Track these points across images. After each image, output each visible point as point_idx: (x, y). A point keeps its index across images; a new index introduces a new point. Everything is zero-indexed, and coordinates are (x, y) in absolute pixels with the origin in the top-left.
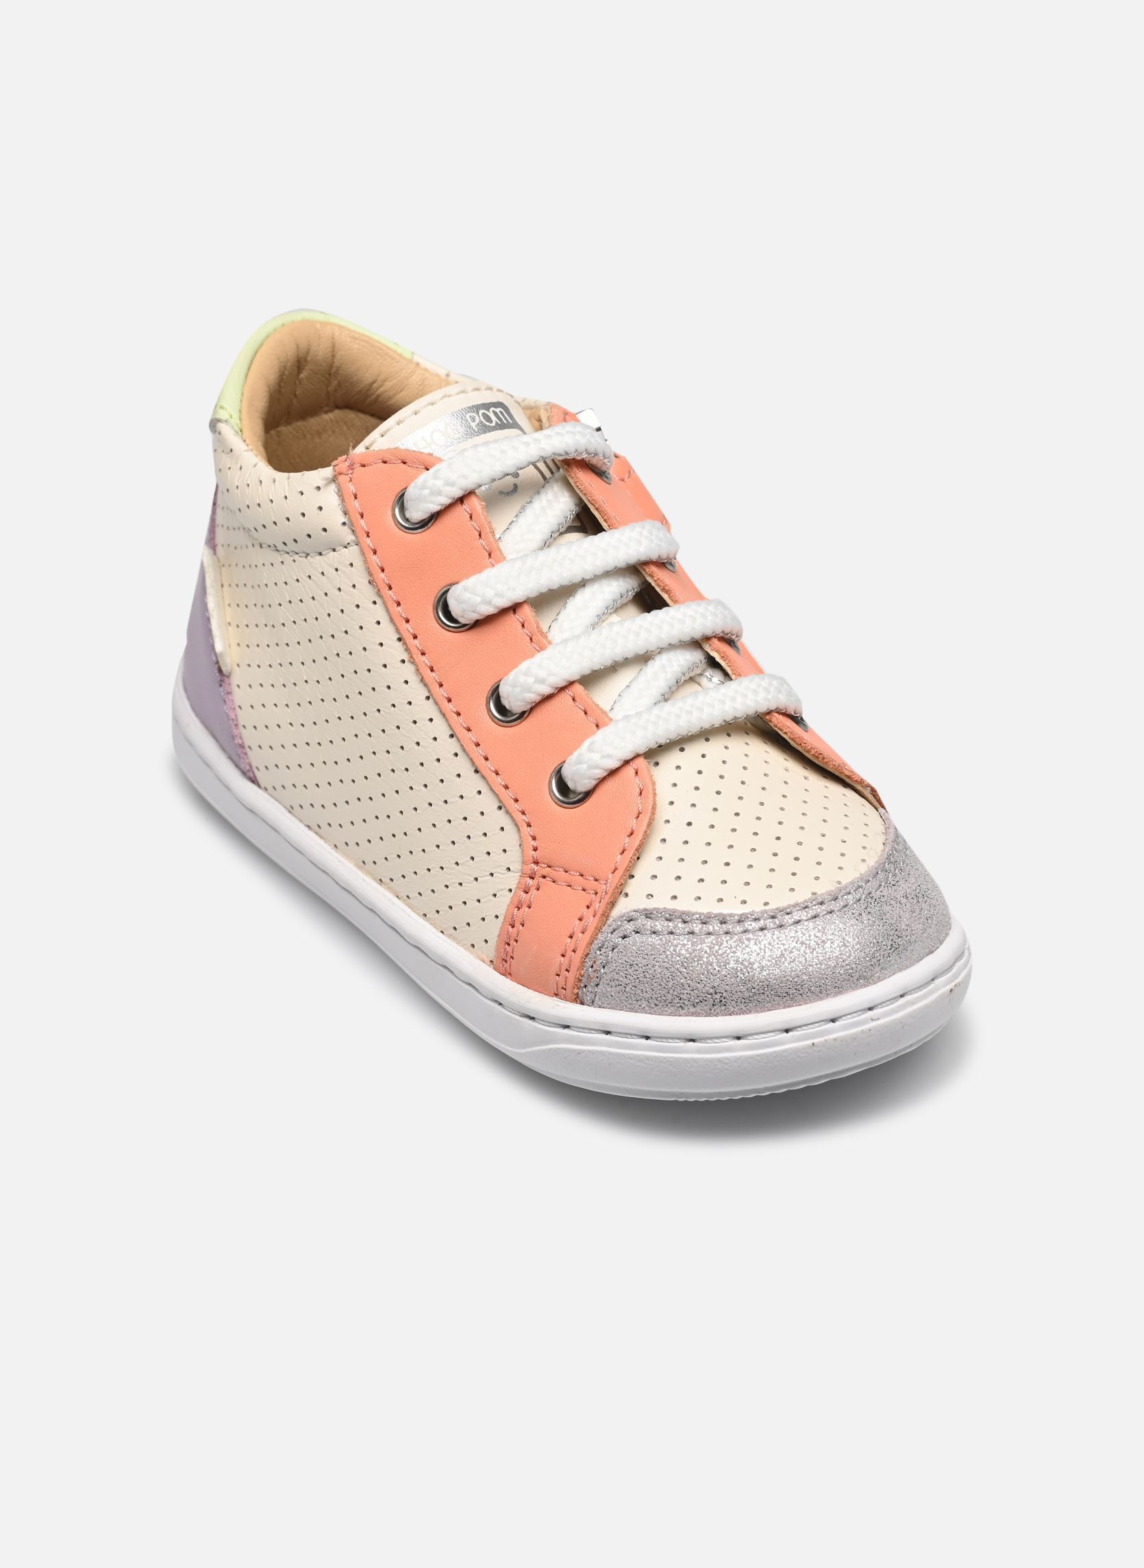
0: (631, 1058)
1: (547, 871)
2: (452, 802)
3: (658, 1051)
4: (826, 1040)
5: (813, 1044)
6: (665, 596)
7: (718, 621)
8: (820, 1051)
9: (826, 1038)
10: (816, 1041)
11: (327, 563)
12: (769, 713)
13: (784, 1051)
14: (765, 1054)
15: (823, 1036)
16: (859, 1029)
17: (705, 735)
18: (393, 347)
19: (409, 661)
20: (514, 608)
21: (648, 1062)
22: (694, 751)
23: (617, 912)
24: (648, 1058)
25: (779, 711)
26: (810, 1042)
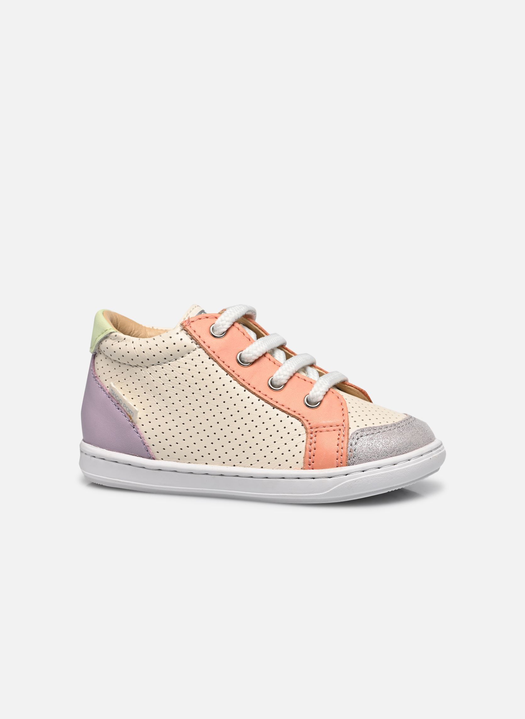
0: (376, 476)
1: (316, 430)
2: (266, 422)
3: (385, 471)
11: (187, 359)
19: (234, 380)
20: (264, 355)
21: (382, 476)
23: (350, 433)
24: (382, 474)
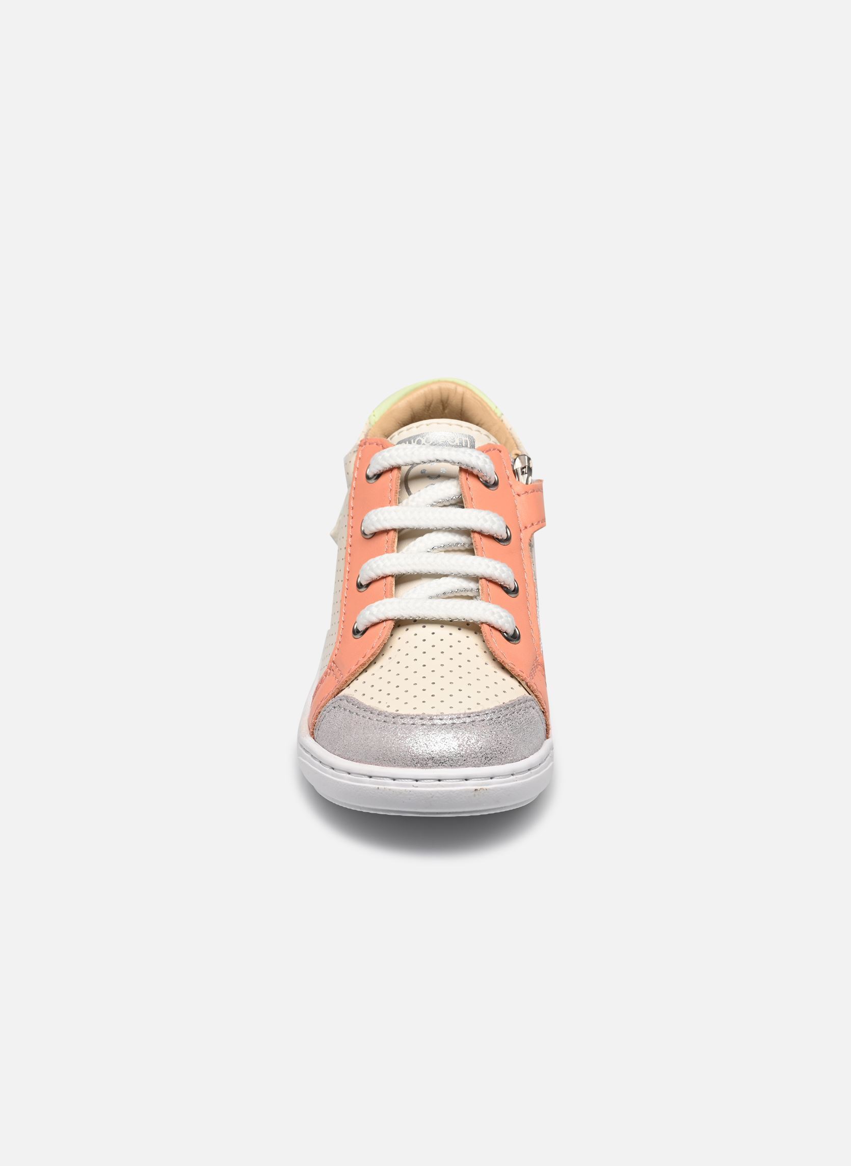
1: (334, 667)
4: (385, 788)
5: (378, 788)
6: (475, 551)
7: (503, 575)
8: (382, 793)
9: (386, 787)
10: (380, 787)
12: (482, 623)
13: (364, 787)
14: (355, 786)
15: (384, 786)
16: (404, 788)
17: (441, 623)
18: (493, 408)
22: (430, 628)
23: (343, 693)
25: (486, 623)
26: (377, 786)
